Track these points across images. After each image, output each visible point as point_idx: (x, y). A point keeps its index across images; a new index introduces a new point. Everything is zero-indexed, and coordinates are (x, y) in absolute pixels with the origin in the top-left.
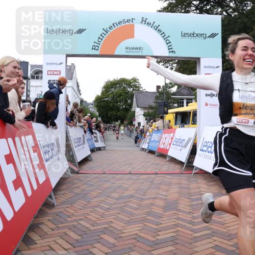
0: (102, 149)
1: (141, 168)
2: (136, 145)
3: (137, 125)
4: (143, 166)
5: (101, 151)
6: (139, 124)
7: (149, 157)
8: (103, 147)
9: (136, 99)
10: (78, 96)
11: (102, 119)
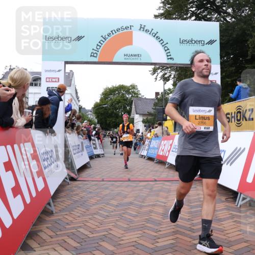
1: (140, 176)
4: (142, 174)
5: (99, 159)
6: (138, 130)
7: (149, 164)
8: (102, 154)
9: (135, 105)
10: (76, 103)
11: (100, 126)
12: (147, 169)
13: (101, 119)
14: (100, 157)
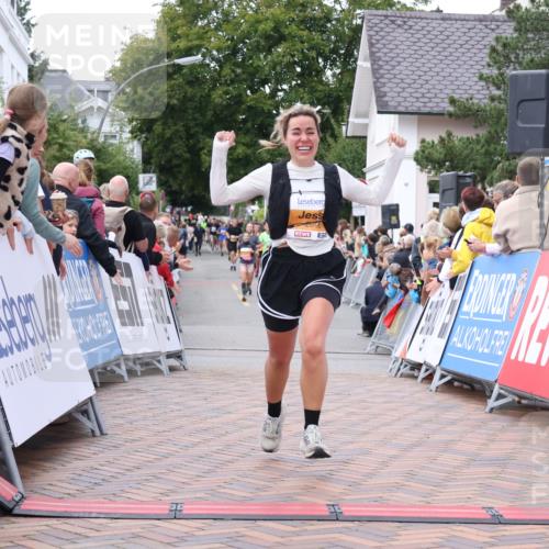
0: (165, 364)
1: (399, 487)
2: (369, 343)
3: (373, 222)
4: (411, 475)
5: (155, 380)
6: (391, 212)
7: (451, 415)
8: (169, 356)
9: (373, 57)
10: (13, 41)
11: (160, 184)
12: (447, 446)
13: (166, 143)
14: (158, 371)
